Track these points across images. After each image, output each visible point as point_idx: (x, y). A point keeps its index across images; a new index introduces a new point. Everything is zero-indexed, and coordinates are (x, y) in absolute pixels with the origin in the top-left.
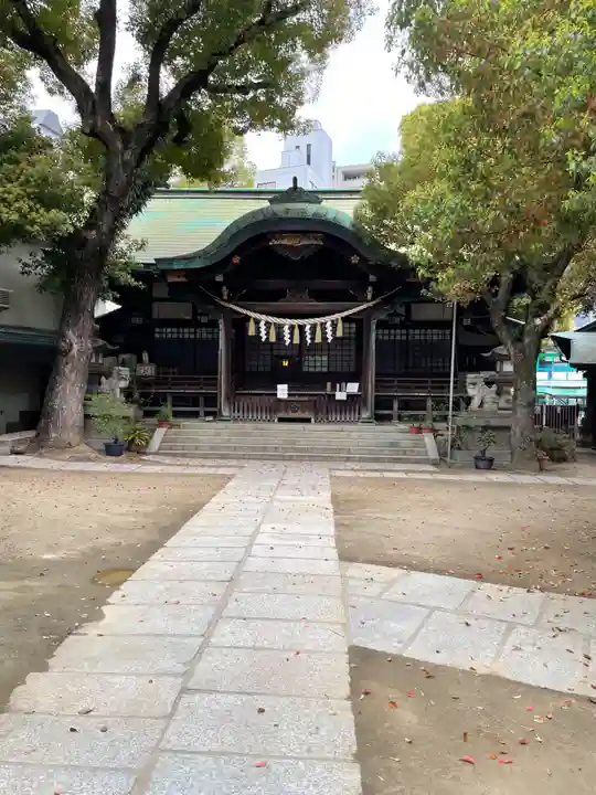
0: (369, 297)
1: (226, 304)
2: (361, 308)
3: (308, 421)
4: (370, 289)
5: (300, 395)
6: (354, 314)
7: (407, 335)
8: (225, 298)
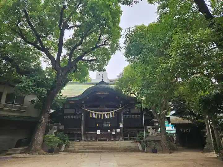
0: (121, 107)
1: (84, 109)
2: (119, 109)
3: (106, 140)
4: (121, 105)
5: (103, 133)
6: (117, 111)
7: (130, 116)
8: (84, 107)
